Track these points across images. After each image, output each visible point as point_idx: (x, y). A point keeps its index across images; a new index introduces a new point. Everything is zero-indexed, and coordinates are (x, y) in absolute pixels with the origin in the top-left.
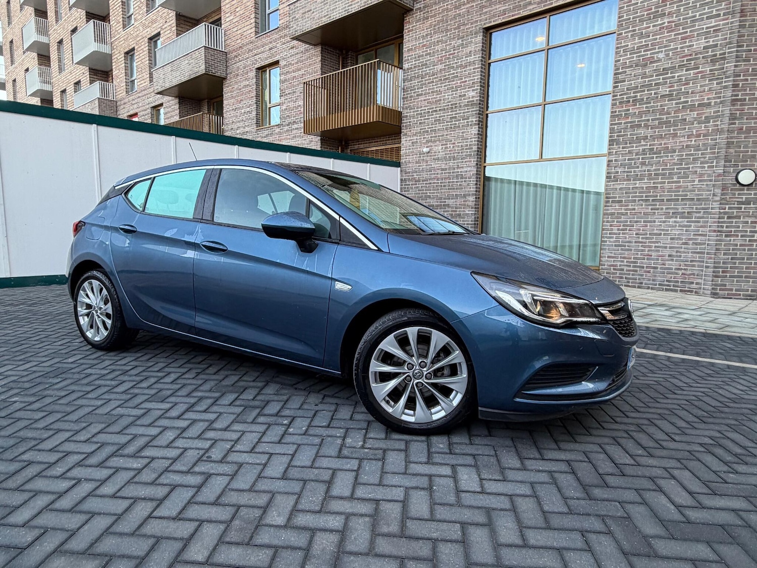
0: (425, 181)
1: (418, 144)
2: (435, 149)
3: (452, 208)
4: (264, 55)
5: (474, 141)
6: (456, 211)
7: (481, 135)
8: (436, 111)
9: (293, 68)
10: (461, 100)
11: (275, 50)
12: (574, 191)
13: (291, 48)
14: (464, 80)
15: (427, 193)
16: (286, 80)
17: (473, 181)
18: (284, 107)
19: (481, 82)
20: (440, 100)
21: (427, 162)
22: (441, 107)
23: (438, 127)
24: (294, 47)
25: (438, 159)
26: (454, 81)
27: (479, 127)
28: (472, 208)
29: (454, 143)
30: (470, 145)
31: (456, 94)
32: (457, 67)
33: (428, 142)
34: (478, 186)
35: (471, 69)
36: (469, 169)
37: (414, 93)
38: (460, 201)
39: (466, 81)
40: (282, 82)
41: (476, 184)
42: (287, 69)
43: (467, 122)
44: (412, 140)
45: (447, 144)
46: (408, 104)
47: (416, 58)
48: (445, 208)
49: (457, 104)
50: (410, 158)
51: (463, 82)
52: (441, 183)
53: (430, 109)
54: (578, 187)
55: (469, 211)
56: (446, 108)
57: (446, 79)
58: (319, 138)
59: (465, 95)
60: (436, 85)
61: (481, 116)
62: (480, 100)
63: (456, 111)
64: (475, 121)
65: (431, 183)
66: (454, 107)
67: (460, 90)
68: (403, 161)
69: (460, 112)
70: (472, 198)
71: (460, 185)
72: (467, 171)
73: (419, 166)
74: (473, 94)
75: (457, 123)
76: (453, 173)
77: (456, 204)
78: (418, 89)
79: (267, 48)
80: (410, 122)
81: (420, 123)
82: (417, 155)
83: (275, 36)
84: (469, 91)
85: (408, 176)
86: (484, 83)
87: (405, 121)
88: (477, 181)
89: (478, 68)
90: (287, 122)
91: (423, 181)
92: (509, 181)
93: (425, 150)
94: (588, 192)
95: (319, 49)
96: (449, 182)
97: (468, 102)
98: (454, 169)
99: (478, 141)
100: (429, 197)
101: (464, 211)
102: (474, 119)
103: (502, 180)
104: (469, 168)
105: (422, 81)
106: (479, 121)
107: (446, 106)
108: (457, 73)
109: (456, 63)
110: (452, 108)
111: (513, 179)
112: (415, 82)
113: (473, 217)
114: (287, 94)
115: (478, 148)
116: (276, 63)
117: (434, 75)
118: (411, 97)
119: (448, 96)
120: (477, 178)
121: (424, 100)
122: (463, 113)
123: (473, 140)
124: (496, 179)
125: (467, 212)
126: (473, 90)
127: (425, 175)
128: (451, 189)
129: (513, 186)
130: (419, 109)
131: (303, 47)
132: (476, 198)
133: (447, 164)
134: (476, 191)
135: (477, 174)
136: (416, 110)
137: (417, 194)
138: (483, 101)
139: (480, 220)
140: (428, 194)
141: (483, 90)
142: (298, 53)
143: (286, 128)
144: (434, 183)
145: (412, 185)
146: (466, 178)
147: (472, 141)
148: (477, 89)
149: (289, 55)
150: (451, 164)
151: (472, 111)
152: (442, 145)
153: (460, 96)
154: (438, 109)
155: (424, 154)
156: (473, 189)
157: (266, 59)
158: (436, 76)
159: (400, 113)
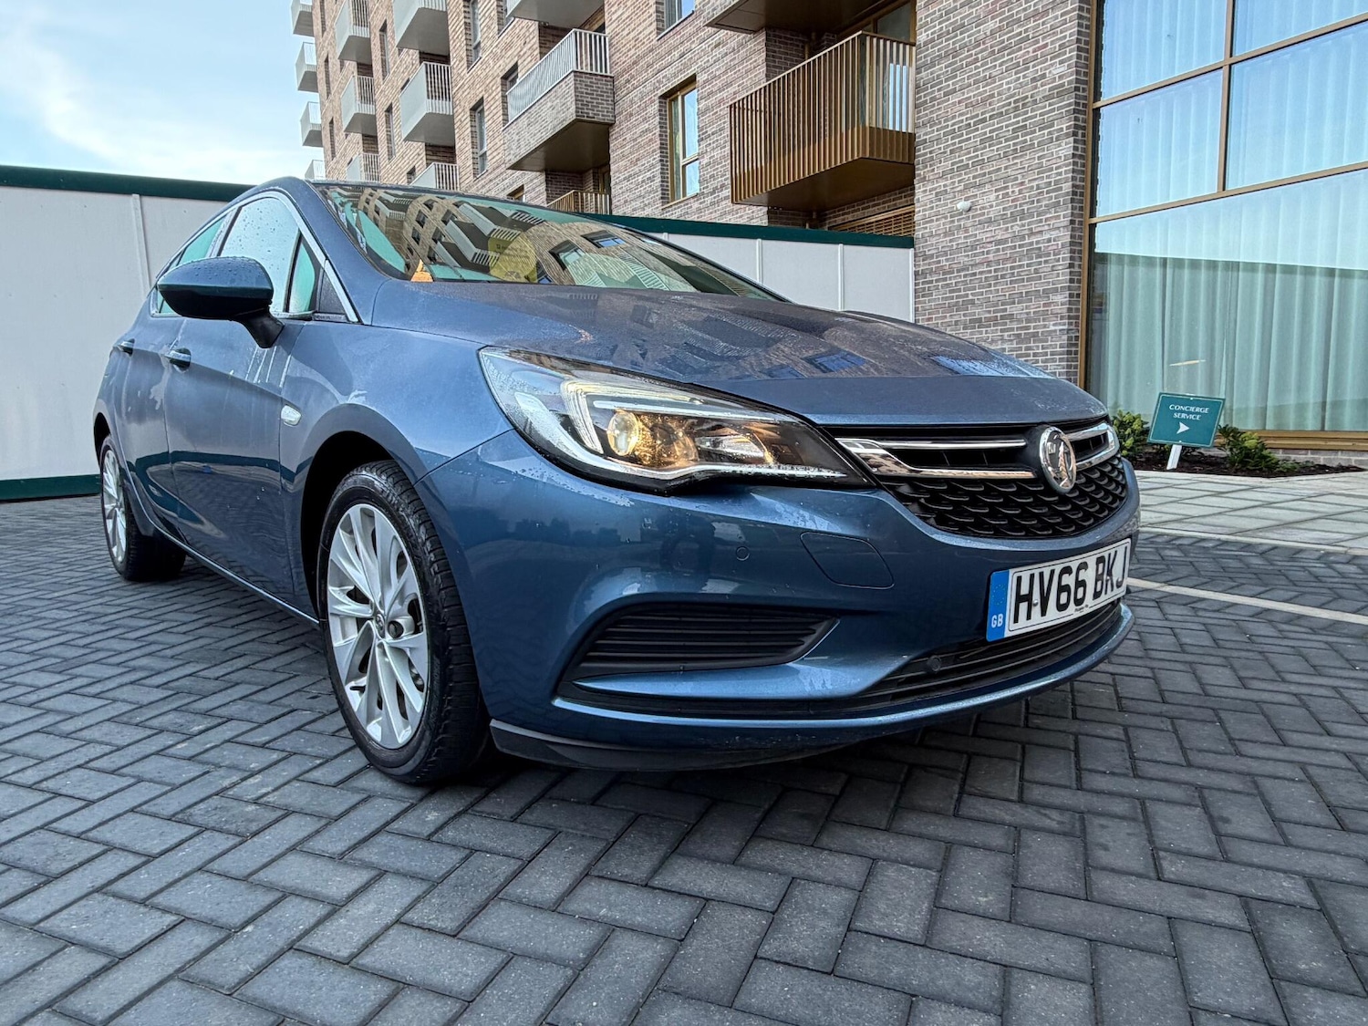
0: (963, 270)
1: (947, 196)
2: (981, 201)
3: (1020, 321)
4: (671, 70)
5: (1065, 171)
6: (1027, 328)
7: (1081, 157)
8: (984, 120)
9: (718, 83)
10: (1036, 87)
11: (689, 55)
12: (1308, 271)
13: (716, 47)
14: (1041, 43)
15: (967, 296)
16: (707, 109)
17: (1064, 259)
18: (705, 161)
19: (1078, 41)
20: (992, 96)
21: (966, 231)
22: (993, 109)
23: (988, 153)
24: (719, 44)
25: (990, 221)
26: (1020, 49)
27: (1075, 141)
28: (1062, 318)
29: (1022, 184)
30: (1057, 182)
31: (1024, 77)
32: (1027, 19)
33: (966, 188)
34: (1077, 269)
35: (1056, 17)
36: (1054, 234)
37: (939, 90)
38: (1035, 306)
39: (1046, 45)
40: (701, 113)
41: (1071, 266)
42: (708, 88)
43: (1050, 133)
44: (935, 189)
45: (1006, 188)
46: (927, 115)
47: (941, 16)
48: (1006, 324)
49: (1027, 97)
50: (932, 226)
51: (1039, 48)
52: (996, 271)
53: (972, 118)
54: (1320, 263)
55: (1054, 325)
56: (1003, 110)
57: (1004, 49)
58: (766, 209)
59: (1043, 76)
60: (982, 66)
61: (1081, 116)
62: (1077, 81)
63: (1026, 113)
64: (1068, 128)
65: (974, 274)
66: (1020, 105)
67: (1034, 66)
68: (918, 234)
69: (1036, 115)
70: (1061, 298)
71: (1036, 271)
72: (1049, 241)
73: (951, 241)
74: (1062, 71)
75: (1028, 137)
76: (1020, 246)
77: (1027, 313)
78: (946, 80)
79: (676, 54)
80: (931, 152)
81: (952, 152)
82: (946, 218)
83: (690, 30)
84: (1052, 65)
85: (929, 264)
86: (1087, 43)
87: (921, 150)
88: (1071, 258)
89: (1074, 10)
90: (710, 189)
91: (958, 271)
92: (1150, 261)
93: (962, 205)
94: (1346, 274)
95: (762, 37)
96: (1012, 268)
97: (1050, 89)
98: (1023, 238)
99: (1074, 171)
100: (972, 302)
101: (1045, 326)
102: (1065, 125)
103: (1134, 260)
104: (1056, 232)
105: (956, 62)
106: (1076, 126)
107: (1003, 106)
108: (1026, 31)
109: (1025, 9)
110: (1016, 108)
111: (1158, 254)
112: (940, 68)
113: (1065, 337)
114: (709, 136)
115: (1073, 186)
116: (691, 81)
117: (979, 45)
118: (933, 99)
119: (1007, 83)
120: (1072, 251)
121: (960, 102)
122: (1041, 115)
123: (1063, 170)
124: (1120, 257)
125: (1052, 328)
126: (1061, 62)
127: (963, 259)
128: (1016, 282)
129: (1158, 270)
130: (950, 123)
131: (732, 38)
132: (1071, 296)
133: (1007, 229)
134: (1071, 281)
135: (1072, 244)
136: (943, 124)
137: (946, 298)
138: (1086, 83)
139: (1081, 342)
140: (970, 297)
141: (1086, 59)
142: (726, 54)
143: (709, 200)
144: (981, 273)
145: (937, 281)
146: (1049, 255)
147: (1060, 174)
148: (1070, 58)
149: (711, 61)
150: (1016, 229)
151: (1059, 108)
152: (996, 191)
153: (1034, 80)
154: (988, 115)
155: (961, 214)
156: (1063, 277)
157: (675, 76)
158: (982, 47)
159: (912, 137)
